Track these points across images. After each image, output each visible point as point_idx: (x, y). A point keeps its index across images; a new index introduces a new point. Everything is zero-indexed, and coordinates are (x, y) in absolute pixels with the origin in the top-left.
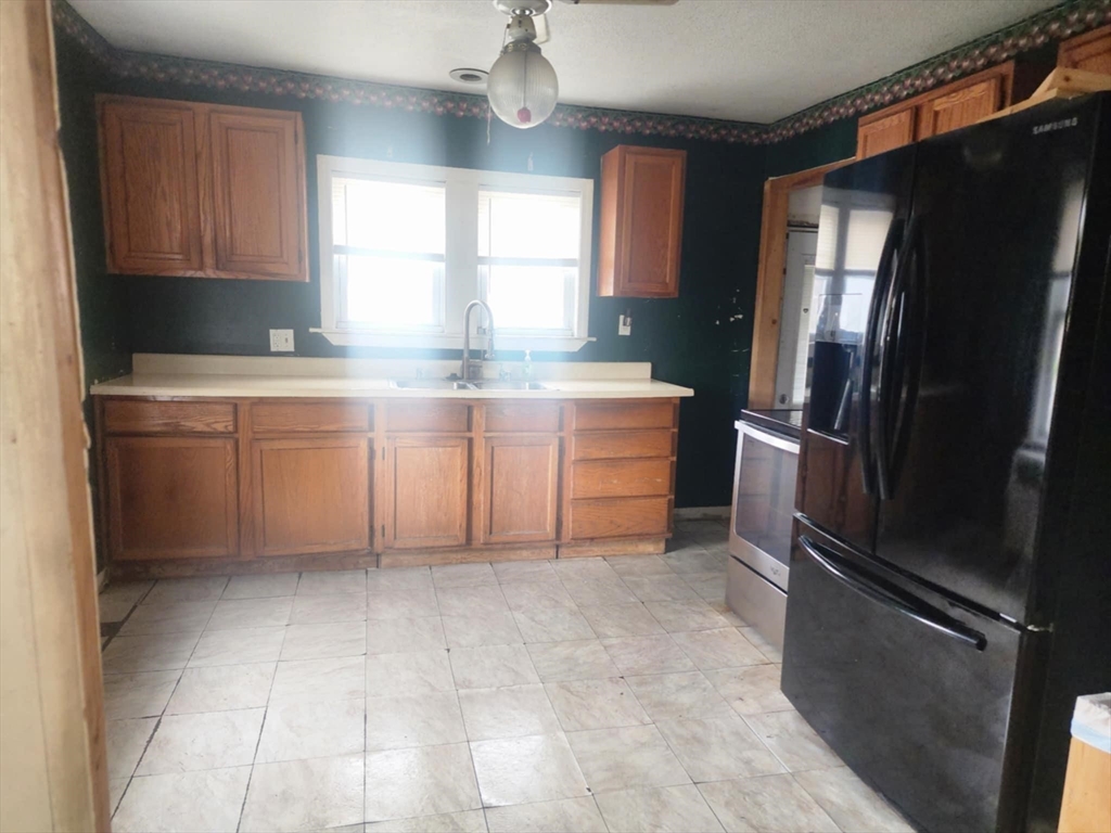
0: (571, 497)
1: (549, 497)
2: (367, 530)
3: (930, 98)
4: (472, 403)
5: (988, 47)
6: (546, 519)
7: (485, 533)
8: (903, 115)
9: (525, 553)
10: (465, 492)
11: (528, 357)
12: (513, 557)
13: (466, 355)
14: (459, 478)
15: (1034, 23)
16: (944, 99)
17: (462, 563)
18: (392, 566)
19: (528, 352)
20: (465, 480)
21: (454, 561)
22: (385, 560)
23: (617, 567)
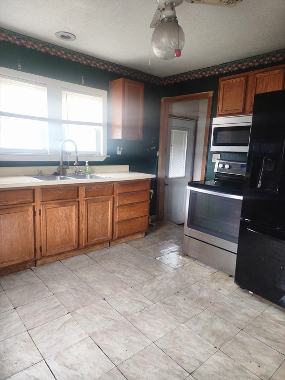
0: (117, 221)
1: (109, 222)
2: (33, 250)
3: (254, 73)
4: (78, 186)
5: (259, 59)
6: (108, 231)
7: (85, 241)
8: (242, 78)
9: (98, 247)
10: (77, 225)
11: (87, 164)
12: (93, 249)
13: (61, 164)
14: (74, 219)
15: (278, 53)
16: (261, 74)
17: (73, 256)
18: (42, 264)
19: (87, 162)
20: (77, 220)
21: (70, 256)
22: (39, 262)
23: (134, 245)
